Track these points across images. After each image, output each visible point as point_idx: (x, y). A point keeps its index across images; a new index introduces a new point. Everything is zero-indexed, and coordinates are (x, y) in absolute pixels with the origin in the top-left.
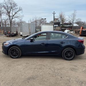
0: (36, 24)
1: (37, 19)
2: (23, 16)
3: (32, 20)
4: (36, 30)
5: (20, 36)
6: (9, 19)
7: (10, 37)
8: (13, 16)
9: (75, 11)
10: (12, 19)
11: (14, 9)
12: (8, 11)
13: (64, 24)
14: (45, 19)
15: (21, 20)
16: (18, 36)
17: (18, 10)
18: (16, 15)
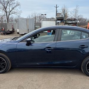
0: (35, 21)
1: (36, 15)
2: (21, 12)
3: (31, 16)
4: (35, 27)
5: (17, 34)
6: (6, 14)
7: (5, 35)
8: (10, 12)
9: (77, 6)
10: (9, 15)
11: (11, 4)
12: (4, 6)
13: (68, 20)
14: (46, 15)
15: (19, 16)
16: (14, 34)
17: (15, 5)
18: (13, 10)
